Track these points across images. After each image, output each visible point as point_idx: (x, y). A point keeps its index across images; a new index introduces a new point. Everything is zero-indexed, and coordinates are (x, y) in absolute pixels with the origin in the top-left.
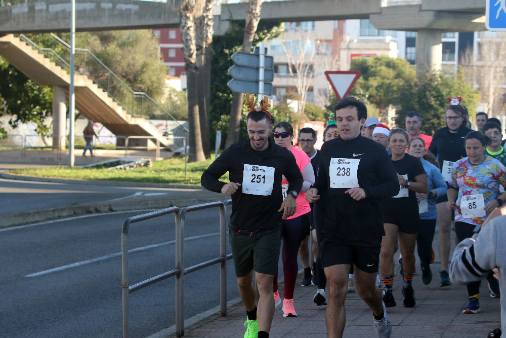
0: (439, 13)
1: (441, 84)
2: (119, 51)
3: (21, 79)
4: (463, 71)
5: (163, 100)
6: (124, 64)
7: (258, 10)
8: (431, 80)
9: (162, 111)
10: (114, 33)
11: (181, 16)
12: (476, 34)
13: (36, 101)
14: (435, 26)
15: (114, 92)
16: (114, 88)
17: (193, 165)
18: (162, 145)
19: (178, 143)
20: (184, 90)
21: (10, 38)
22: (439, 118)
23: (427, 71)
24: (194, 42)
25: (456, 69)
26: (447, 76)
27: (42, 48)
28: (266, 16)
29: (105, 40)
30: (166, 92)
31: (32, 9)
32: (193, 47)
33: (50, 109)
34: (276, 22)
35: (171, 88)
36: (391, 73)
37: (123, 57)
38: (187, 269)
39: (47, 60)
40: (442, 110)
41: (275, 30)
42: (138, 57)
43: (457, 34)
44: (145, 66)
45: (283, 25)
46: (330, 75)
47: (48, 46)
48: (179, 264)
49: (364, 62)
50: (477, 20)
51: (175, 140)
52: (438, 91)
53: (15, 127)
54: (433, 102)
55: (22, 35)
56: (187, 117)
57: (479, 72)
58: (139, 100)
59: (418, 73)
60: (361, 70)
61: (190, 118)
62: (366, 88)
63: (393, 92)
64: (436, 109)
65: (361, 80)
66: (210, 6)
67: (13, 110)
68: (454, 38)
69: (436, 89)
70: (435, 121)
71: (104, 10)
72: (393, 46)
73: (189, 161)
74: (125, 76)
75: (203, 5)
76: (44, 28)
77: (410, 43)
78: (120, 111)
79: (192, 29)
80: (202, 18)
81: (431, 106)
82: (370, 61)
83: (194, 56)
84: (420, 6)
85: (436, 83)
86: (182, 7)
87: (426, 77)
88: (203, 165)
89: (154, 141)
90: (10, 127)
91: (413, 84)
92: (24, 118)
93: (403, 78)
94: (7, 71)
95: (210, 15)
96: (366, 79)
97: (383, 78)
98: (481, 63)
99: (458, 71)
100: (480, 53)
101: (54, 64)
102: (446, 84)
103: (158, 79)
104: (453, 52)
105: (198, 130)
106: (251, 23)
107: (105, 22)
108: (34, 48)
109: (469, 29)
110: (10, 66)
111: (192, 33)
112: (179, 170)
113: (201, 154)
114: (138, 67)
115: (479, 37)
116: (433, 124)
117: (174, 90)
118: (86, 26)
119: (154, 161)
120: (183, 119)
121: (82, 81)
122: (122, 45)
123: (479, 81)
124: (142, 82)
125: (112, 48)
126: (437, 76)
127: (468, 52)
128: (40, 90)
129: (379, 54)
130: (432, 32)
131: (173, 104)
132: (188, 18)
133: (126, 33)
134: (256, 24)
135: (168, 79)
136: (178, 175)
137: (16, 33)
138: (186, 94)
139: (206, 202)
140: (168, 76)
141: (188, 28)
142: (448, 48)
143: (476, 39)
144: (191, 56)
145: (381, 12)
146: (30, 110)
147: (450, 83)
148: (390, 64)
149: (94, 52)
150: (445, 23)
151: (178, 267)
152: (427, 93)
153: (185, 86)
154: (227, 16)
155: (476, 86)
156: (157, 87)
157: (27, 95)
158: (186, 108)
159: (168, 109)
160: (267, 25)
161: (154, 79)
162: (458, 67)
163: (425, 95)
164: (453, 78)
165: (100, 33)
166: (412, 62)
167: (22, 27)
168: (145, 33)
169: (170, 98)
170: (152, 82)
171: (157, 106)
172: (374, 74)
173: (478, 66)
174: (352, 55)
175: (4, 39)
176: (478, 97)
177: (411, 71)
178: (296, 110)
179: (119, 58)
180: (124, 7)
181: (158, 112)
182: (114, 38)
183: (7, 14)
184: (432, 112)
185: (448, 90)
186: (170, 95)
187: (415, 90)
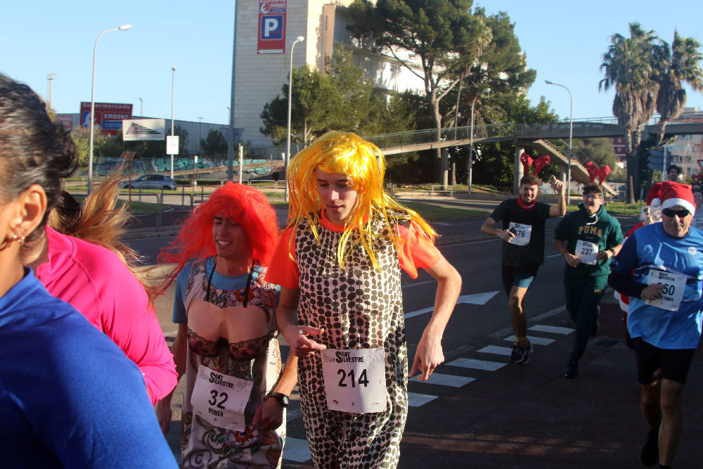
2: (593, 148)
6: (595, 154)
7: (664, 129)
10: (591, 139)
11: (625, 131)
13: (552, 172)
17: (628, 205)
18: (613, 195)
19: (621, 194)
20: (625, 168)
21: (540, 142)
24: (631, 144)
27: (555, 146)
28: (667, 132)
29: (586, 143)
30: (616, 169)
31: (551, 127)
32: (630, 146)
34: (673, 135)
37: (595, 151)
39: (558, 152)
41: (671, 139)
42: (602, 151)
44: (605, 156)
45: (676, 136)
46: (701, 162)
47: (558, 146)
55: (546, 140)
56: (626, 182)
61: (628, 182)
66: (639, 126)
73: (627, 203)
75: (636, 126)
76: (556, 136)
79: (630, 138)
80: (635, 132)
83: (631, 151)
86: (625, 126)
89: (609, 193)
92: (545, 180)
95: (639, 131)
101: (561, 154)
103: (612, 162)
105: (632, 188)
106: (660, 135)
107: (587, 134)
108: (551, 147)
111: (630, 140)
112: (621, 208)
113: (633, 200)
114: (602, 156)
117: (619, 168)
118: (577, 136)
119: (609, 203)
120: (624, 182)
121: (574, 163)
122: (595, 145)
125: (589, 147)
128: (553, 167)
131: (620, 176)
132: (628, 132)
133: (596, 140)
134: (662, 135)
135: (617, 162)
136: (621, 210)
137: (543, 139)
138: (626, 170)
141: (628, 137)
144: (629, 151)
149: (580, 148)
153: (626, 166)
154: (648, 131)
158: (626, 177)
159: (617, 177)
160: (668, 136)
161: (610, 162)
165: (584, 139)
167: (545, 136)
168: (606, 140)
169: (618, 172)
171: (611, 176)
175: (537, 142)
178: (681, 179)
179: (593, 152)
180: (596, 126)
181: (612, 179)
182: (591, 142)
183: (539, 130)
186: (618, 170)
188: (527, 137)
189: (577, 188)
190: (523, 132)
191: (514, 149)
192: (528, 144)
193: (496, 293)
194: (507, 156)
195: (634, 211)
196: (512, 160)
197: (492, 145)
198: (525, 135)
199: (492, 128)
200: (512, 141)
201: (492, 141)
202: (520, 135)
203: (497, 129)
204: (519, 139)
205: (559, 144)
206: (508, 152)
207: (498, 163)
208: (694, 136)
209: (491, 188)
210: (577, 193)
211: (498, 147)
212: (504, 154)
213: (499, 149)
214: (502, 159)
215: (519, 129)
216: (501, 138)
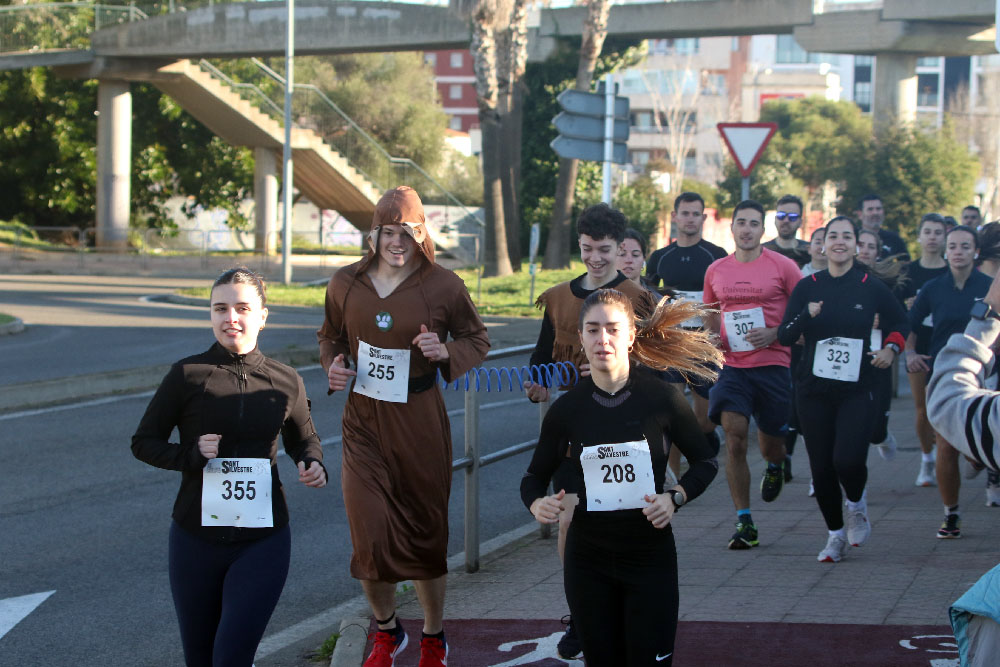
0: (913, 25)
1: (916, 146)
2: (366, 88)
3: (202, 135)
4: (952, 122)
5: (440, 172)
6: (375, 110)
7: (603, 19)
8: (898, 138)
9: (439, 189)
10: (358, 58)
11: (472, 29)
12: (974, 60)
13: (227, 173)
14: (905, 47)
15: (358, 158)
16: (358, 151)
17: (491, 281)
19: (466, 244)
20: (477, 154)
21: (184, 67)
22: (910, 202)
23: (892, 123)
24: (493, 72)
25: (939, 119)
26: (925, 132)
27: (237, 83)
28: (617, 30)
29: (343, 70)
30: (446, 157)
31: (220, 17)
32: (493, 82)
33: (251, 186)
34: (634, 40)
35: (454, 150)
36: (829, 126)
37: (374, 99)
38: (485, 458)
39: (246, 104)
40: (916, 189)
41: (631, 52)
42: (397, 99)
43: (941, 61)
44: (410, 113)
45: (645, 44)
46: (728, 131)
47: (247, 81)
48: (471, 449)
49: (783, 109)
50: (978, 37)
51: (462, 241)
52: (910, 158)
53: (191, 216)
54: (901, 175)
55: (204, 61)
56: (481, 201)
57: (980, 126)
58: (401, 171)
59: (875, 126)
60: (778, 120)
61: (487, 203)
62: (787, 151)
63: (832, 158)
64: (906, 189)
65: (778, 138)
66: (522, 12)
67: (188, 187)
68: (936, 67)
69: (906, 153)
70: (905, 208)
71: (341, 19)
72: (833, 80)
73: (485, 275)
74: (377, 131)
75: (510, 10)
76: (240, 49)
77: (861, 74)
79: (491, 51)
80: (509, 33)
81: (897, 184)
82: (794, 106)
83: (494, 97)
84: (879, 13)
85: (906, 143)
86: (474, 14)
87: (889, 134)
88: (508, 281)
90: (183, 217)
91: (866, 145)
92: (207, 201)
93: (851, 136)
94: (178, 121)
95: (522, 27)
96: (786, 136)
97: (816, 134)
98: (982, 110)
99: (945, 123)
100: (981, 92)
101: (257, 110)
102: (924, 146)
103: (432, 135)
104: (935, 90)
105: (501, 224)
106: (591, 41)
107: (344, 40)
108: (225, 84)
109: (963, 51)
110: (184, 114)
111: (491, 58)
113: (505, 264)
114: (399, 114)
115: (980, 65)
116: (901, 213)
117: (460, 156)
118: (312, 46)
120: (474, 204)
121: (304, 139)
122: (372, 79)
123: (980, 140)
124: (405, 141)
125: (355, 83)
126: (909, 131)
127: (960, 91)
128: (233, 155)
129: (809, 93)
130: (899, 57)
131: (457, 178)
132: (484, 32)
133: (379, 59)
134: (599, 42)
135: (450, 136)
137: (195, 58)
138: (480, 161)
140: (449, 131)
141: (485, 50)
142: (927, 84)
143: (975, 69)
144: (488, 96)
145: (813, 22)
146: (217, 188)
147: (931, 144)
148: (827, 112)
149: (324, 89)
150: (921, 42)
151: (470, 455)
152: (892, 160)
153: (479, 148)
154: (549, 30)
155: (974, 149)
156: (430, 150)
157: (211, 163)
158: (480, 185)
159: (449, 187)
160: (618, 44)
161: (426, 135)
162: (944, 117)
163: (888, 165)
164: (935, 134)
165: (335, 58)
166: (865, 108)
167: (203, 48)
168: (410, 59)
169: (452, 168)
170: (423, 141)
171: (431, 181)
172: (800, 129)
173: (977, 115)
174: (764, 96)
175: (174, 68)
176: (978, 166)
177: (864, 123)
178: (666, 190)
179: (366, 101)
180: (375, 13)
181: (432, 193)
182: (358, 65)
183: (179, 26)
184: (900, 194)
185: (927, 155)
186: (452, 163)
187: (871, 155)
188: (139, 51)
189: (314, 226)
190: (123, 38)
191: (94, 93)
192: (142, 77)
193: (41, 597)
194: (70, 118)
195: (511, 299)
196: (90, 129)
197: (18, 79)
198: (131, 44)
199: (15, 20)
200: (84, 67)
201: (15, 65)
202: (115, 45)
203: (32, 26)
204: (110, 61)
205: (248, 77)
206: (74, 104)
207: (40, 146)
208: (704, 42)
209: (17, 230)
210: (314, 243)
211: (37, 86)
212: (60, 112)
213: (41, 94)
214: (52, 129)
215: (109, 23)
216: (46, 55)
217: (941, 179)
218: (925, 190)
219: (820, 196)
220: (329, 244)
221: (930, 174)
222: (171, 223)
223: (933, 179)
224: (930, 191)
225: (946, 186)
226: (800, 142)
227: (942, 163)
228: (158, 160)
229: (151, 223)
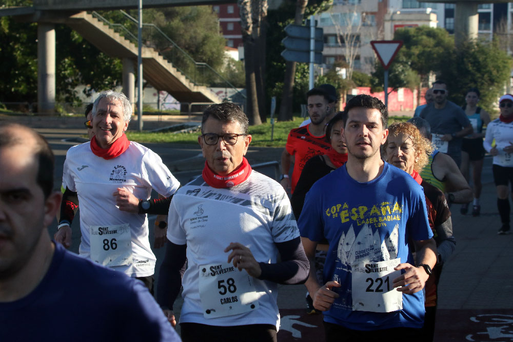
1: (478, 52)
2: (182, 25)
3: (94, 52)
4: (497, 39)
5: (223, 70)
6: (187, 37)
8: (469, 48)
9: (221, 79)
10: (177, 9)
12: (510, 5)
13: (108, 72)
15: (178, 63)
16: (178, 59)
20: (242, 60)
21: (84, 15)
22: (475, 82)
23: (465, 40)
24: (250, 15)
25: (491, 37)
26: (483, 44)
27: (112, 24)
29: (169, 15)
30: (226, 62)
32: (250, 21)
33: (120, 78)
35: (230, 58)
36: (431, 42)
37: (186, 31)
39: (117, 35)
40: (478, 75)
41: (324, 4)
42: (201, 32)
43: (492, 6)
44: (206, 38)
46: (376, 45)
47: (117, 22)
49: (407, 32)
52: (475, 58)
53: (89, 95)
54: (470, 67)
55: (94, 12)
56: (245, 85)
58: (201, 70)
59: (456, 41)
60: (404, 38)
61: (248, 86)
62: (409, 55)
63: (433, 59)
64: (473, 75)
65: (404, 49)
67: (86, 81)
68: (489, 9)
69: (473, 56)
70: (473, 85)
72: (433, 17)
74: (187, 48)
76: (113, 5)
77: (448, 14)
78: (183, 79)
79: (248, 4)
81: (468, 72)
82: (412, 31)
83: (251, 29)
85: (473, 50)
87: (464, 45)
88: (259, 128)
90: (85, 96)
91: (451, 51)
92: (97, 87)
93: (443, 47)
94: (81, 44)
96: (408, 47)
97: (424, 46)
99: (494, 39)
101: (123, 38)
102: (482, 51)
103: (218, 50)
104: (489, 22)
105: (255, 96)
108: (105, 24)
110: (84, 41)
111: (249, 9)
114: (199, 39)
115: (512, 8)
117: (233, 60)
118: (152, 3)
120: (241, 86)
121: (148, 53)
122: (185, 20)
124: (203, 53)
125: (176, 22)
126: (474, 44)
127: (502, 21)
128: (111, 62)
129: (420, 24)
130: (469, 4)
131: (232, 72)
133: (188, 10)
135: (227, 50)
137: (89, 11)
138: (244, 64)
139: (263, 161)
140: (227, 48)
141: (245, 4)
142: (484, 18)
143: (510, 10)
144: (247, 28)
146: (103, 80)
147: (486, 51)
148: (431, 33)
149: (159, 26)
152: (465, 60)
153: (243, 57)
155: (510, 53)
156: (217, 58)
157: (99, 67)
158: (244, 76)
159: (227, 77)
161: (214, 50)
162: (493, 36)
163: (463, 62)
164: (489, 45)
165: (165, 9)
166: (451, 32)
167: (94, 5)
168: (205, 9)
169: (229, 67)
170: (213, 53)
171: (217, 75)
172: (416, 43)
173: (511, 35)
174: (396, 26)
175: (77, 16)
177: (449, 39)
178: (344, 77)
179: (182, 32)
181: (218, 81)
182: (177, 13)
184: (470, 77)
185: (484, 56)
186: (229, 64)
187: (454, 57)
188: (60, 7)
189: (155, 100)
191: (35, 30)
192: (61, 21)
194: (22, 44)
195: (261, 138)
196: (34, 49)
198: (55, 3)
200: (30, 16)
202: (46, 4)
204: (44, 12)
205: (118, 20)
206: (25, 36)
207: (7, 59)
210: (155, 109)
211: (5, 26)
212: (17, 40)
213: (7, 31)
214: (13, 49)
216: (9, 10)
217: (492, 69)
218: (483, 75)
219: (428, 79)
220: (163, 109)
221: (486, 66)
222: (78, 99)
223: (488, 69)
224: (486, 76)
225: (495, 73)
226: (416, 51)
227: (492, 60)
228: (70, 65)
229: (67, 100)
